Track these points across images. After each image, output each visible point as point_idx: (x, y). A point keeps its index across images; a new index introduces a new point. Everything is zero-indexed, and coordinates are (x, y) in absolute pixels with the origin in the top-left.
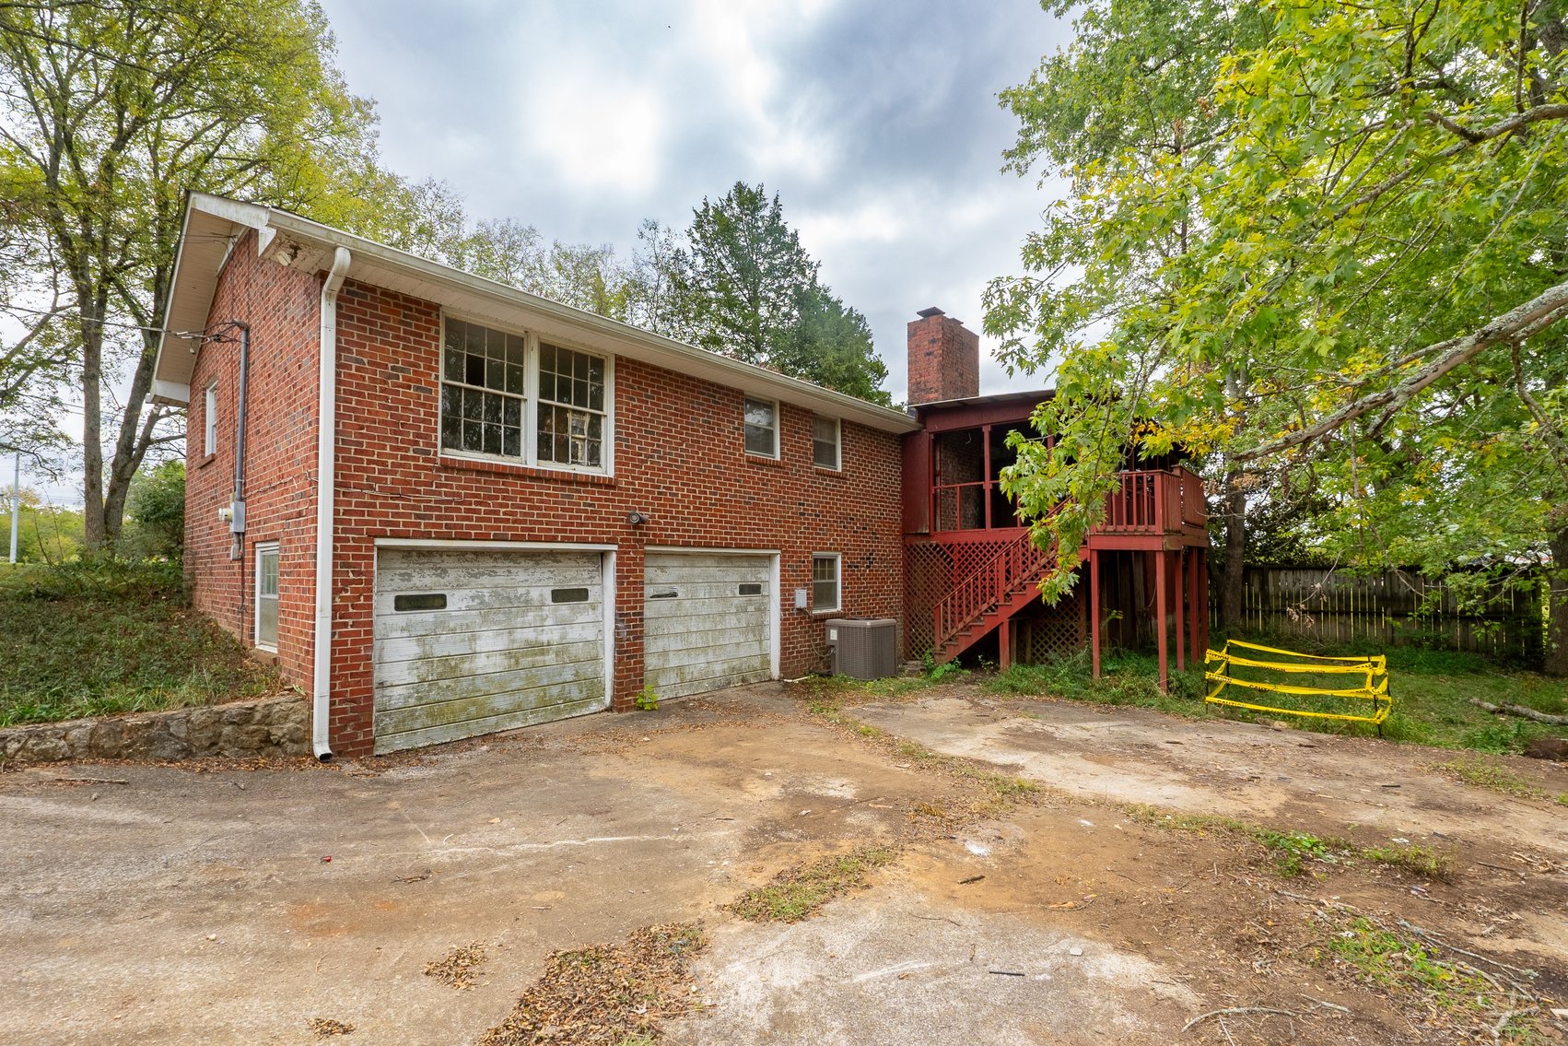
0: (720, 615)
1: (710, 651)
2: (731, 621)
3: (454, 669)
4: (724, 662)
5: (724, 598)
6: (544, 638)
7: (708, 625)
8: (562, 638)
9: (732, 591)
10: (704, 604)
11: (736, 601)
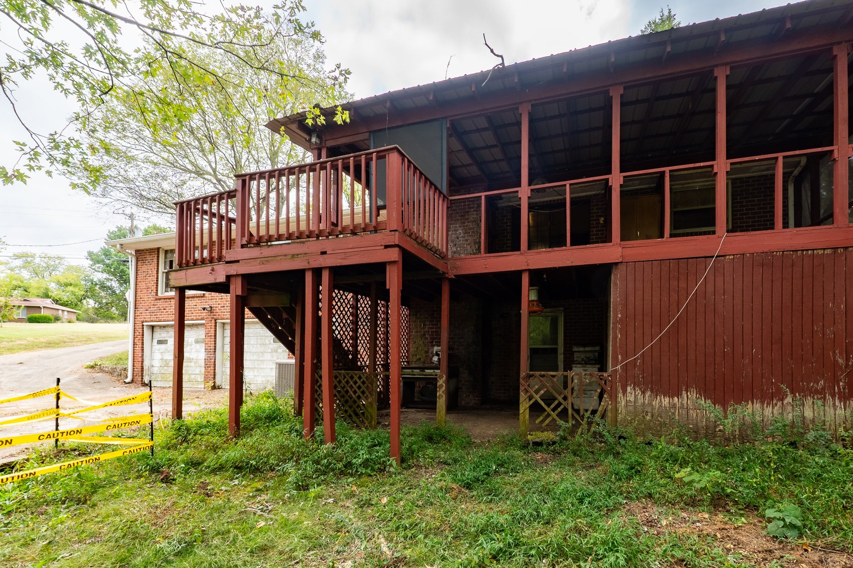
0: (262, 353)
1: (256, 370)
2: (268, 356)
3: (168, 364)
4: (263, 377)
5: (265, 344)
6: (191, 357)
7: (255, 357)
8: (197, 357)
9: (269, 341)
10: (253, 347)
11: (271, 346)
